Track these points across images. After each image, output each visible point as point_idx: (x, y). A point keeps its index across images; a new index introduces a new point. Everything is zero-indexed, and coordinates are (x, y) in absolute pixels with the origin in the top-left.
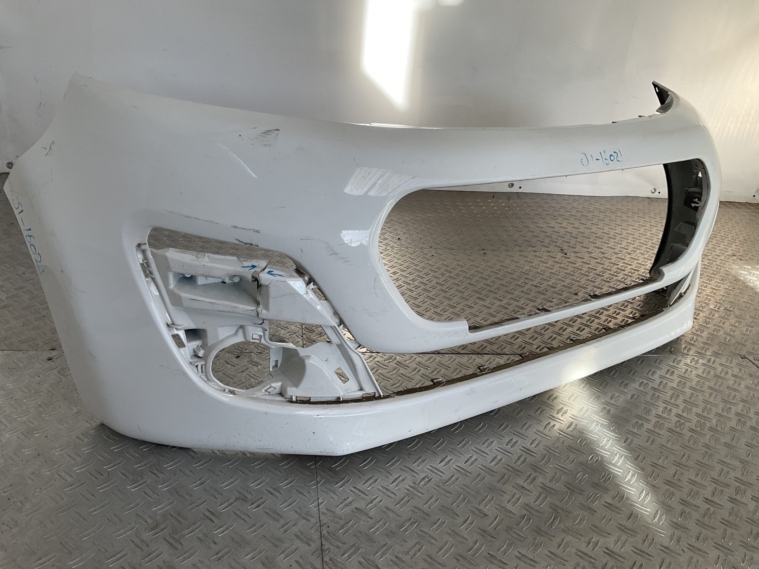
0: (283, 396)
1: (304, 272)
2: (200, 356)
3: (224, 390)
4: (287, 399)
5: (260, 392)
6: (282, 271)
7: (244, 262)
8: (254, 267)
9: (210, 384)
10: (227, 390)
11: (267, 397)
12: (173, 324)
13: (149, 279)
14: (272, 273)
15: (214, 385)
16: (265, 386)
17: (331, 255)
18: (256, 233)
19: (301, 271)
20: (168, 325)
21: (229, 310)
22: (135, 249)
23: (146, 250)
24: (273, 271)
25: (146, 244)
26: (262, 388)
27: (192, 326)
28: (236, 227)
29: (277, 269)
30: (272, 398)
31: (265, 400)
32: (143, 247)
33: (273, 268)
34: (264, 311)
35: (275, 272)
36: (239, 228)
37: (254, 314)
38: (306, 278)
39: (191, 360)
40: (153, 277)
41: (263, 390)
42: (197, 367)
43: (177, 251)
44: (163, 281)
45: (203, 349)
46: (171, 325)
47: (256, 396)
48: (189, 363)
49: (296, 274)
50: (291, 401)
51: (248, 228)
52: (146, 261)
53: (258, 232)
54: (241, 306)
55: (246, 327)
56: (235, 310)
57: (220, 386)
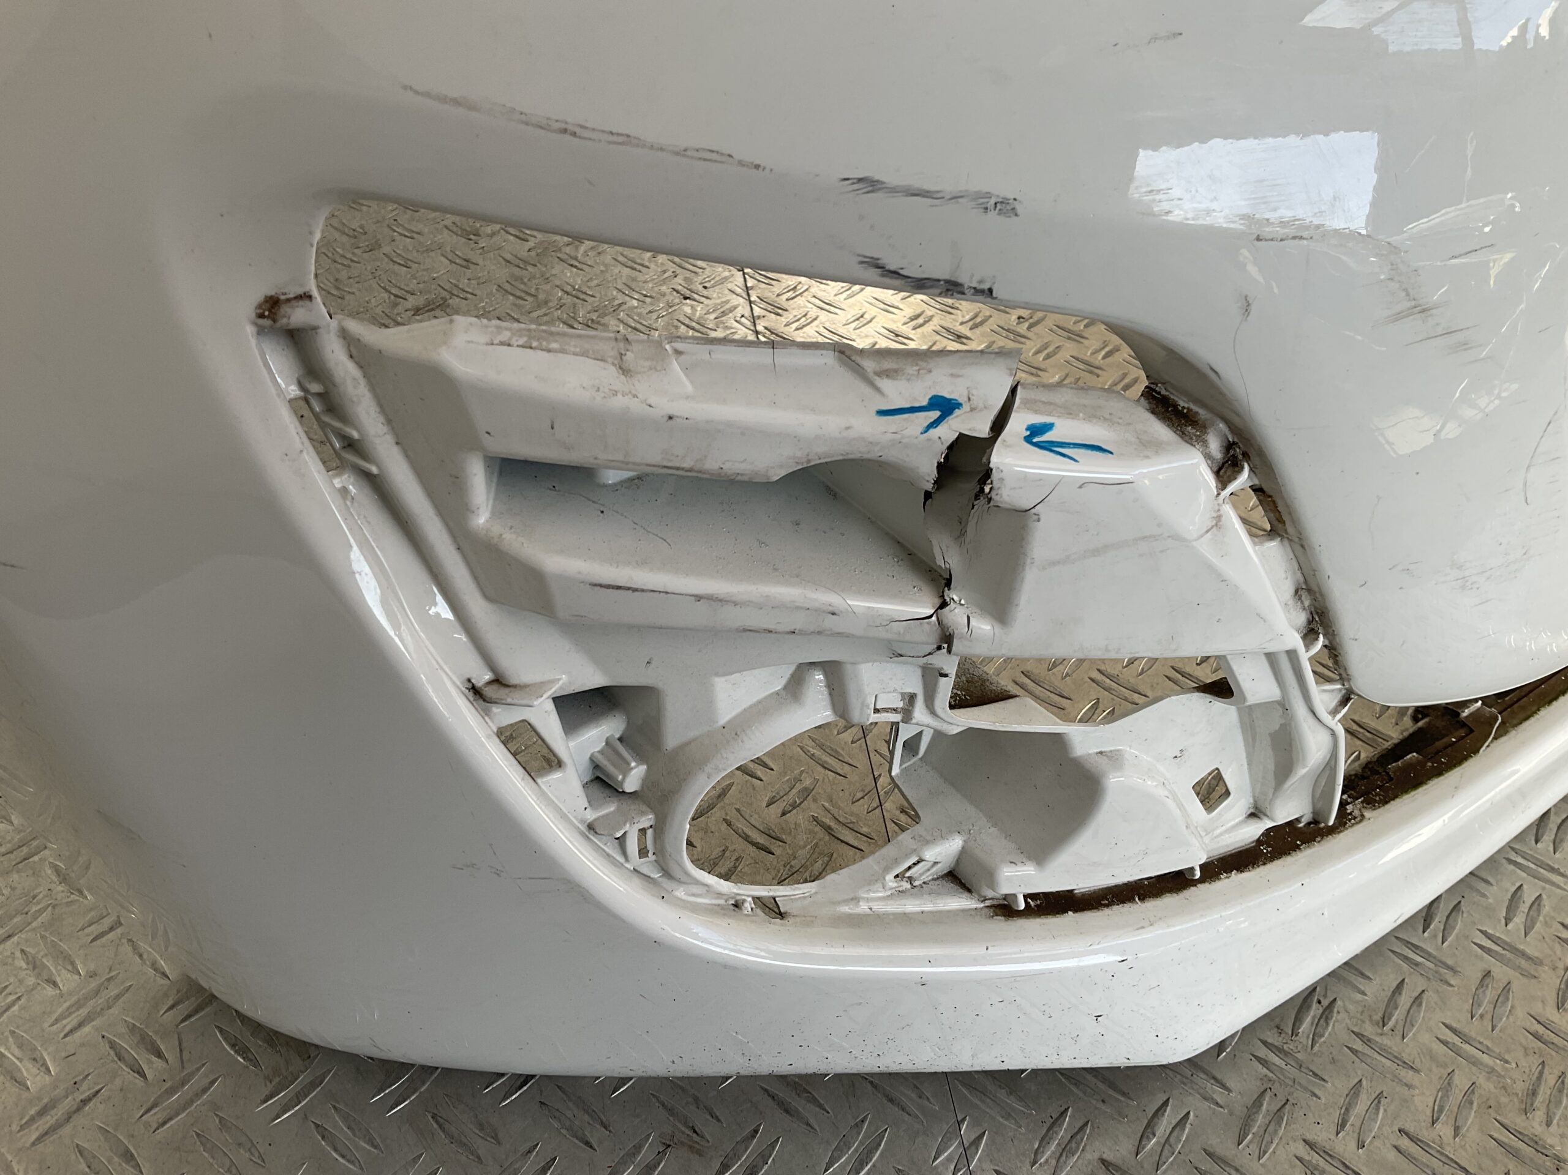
0: (969, 891)
1: (1202, 413)
2: (628, 790)
3: (737, 905)
4: (988, 903)
5: (879, 885)
6: (1093, 416)
7: (885, 384)
8: (945, 407)
9: (680, 893)
10: (748, 905)
11: (912, 906)
12: (498, 681)
13: (346, 481)
14: (1047, 437)
15: (693, 895)
16: (897, 862)
17: (1398, 317)
18: (992, 215)
19: (1182, 403)
20: (476, 691)
21: (798, 626)
22: (250, 330)
23: (315, 328)
24: (1048, 427)
25: (308, 297)
26: (887, 870)
27: (592, 678)
28: (871, 185)
29: (1069, 412)
30: (929, 907)
31: (905, 918)
32: (298, 316)
33: (1049, 407)
34: (983, 626)
35: (1064, 429)
36: (894, 190)
37: (928, 635)
38: (1215, 446)
39: (591, 816)
40: (374, 470)
41: (890, 877)
42: (621, 841)
43: (505, 336)
44: (431, 493)
45: (641, 758)
46: (489, 692)
47: (863, 908)
48: (583, 828)
49: (1160, 430)
50: (1005, 909)
51: (948, 187)
52: (315, 387)
53: (1005, 207)
54: (859, 603)
55: (849, 668)
56: (830, 622)
57: (719, 895)
